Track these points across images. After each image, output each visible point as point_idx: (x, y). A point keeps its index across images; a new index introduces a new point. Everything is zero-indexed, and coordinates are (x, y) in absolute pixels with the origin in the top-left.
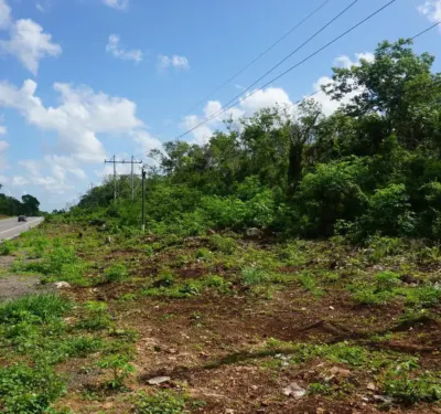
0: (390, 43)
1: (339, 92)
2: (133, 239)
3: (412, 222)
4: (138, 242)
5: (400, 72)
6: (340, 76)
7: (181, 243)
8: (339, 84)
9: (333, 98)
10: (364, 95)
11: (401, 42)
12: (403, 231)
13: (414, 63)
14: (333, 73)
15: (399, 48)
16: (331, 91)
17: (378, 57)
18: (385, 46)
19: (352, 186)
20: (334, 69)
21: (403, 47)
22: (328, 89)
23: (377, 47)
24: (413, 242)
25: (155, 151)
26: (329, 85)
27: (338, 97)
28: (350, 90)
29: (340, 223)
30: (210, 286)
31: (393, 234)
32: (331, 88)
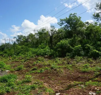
0: (72, 14)
1: (61, 24)
2: (16, 59)
3: (83, 53)
4: (18, 59)
5: (74, 20)
6: (62, 21)
7: (30, 59)
8: (61, 23)
9: (60, 26)
10: (67, 25)
11: (75, 14)
12: (82, 55)
13: (77, 18)
14: (60, 20)
15: (74, 15)
16: (60, 24)
17: (70, 17)
18: (71, 14)
19: (69, 45)
20: (60, 19)
21: (75, 15)
22: (59, 24)
23: (69, 15)
24: (85, 57)
25: (15, 37)
26: (59, 23)
27: (61, 25)
28: (64, 24)
29: (67, 54)
30: (46, 69)
31: (80, 56)
32: (60, 23)
